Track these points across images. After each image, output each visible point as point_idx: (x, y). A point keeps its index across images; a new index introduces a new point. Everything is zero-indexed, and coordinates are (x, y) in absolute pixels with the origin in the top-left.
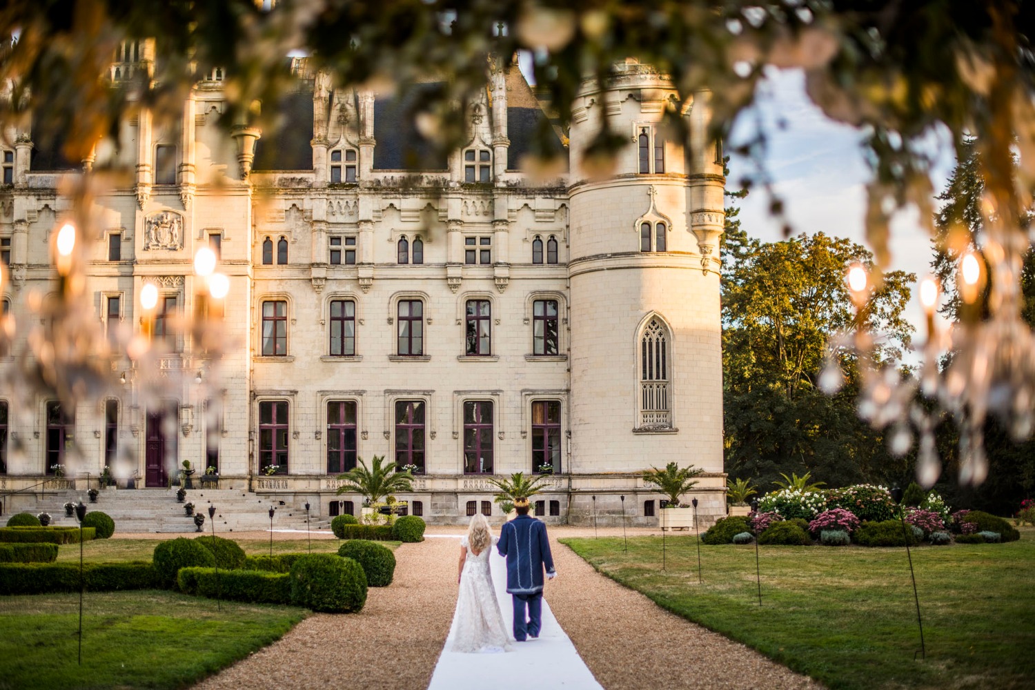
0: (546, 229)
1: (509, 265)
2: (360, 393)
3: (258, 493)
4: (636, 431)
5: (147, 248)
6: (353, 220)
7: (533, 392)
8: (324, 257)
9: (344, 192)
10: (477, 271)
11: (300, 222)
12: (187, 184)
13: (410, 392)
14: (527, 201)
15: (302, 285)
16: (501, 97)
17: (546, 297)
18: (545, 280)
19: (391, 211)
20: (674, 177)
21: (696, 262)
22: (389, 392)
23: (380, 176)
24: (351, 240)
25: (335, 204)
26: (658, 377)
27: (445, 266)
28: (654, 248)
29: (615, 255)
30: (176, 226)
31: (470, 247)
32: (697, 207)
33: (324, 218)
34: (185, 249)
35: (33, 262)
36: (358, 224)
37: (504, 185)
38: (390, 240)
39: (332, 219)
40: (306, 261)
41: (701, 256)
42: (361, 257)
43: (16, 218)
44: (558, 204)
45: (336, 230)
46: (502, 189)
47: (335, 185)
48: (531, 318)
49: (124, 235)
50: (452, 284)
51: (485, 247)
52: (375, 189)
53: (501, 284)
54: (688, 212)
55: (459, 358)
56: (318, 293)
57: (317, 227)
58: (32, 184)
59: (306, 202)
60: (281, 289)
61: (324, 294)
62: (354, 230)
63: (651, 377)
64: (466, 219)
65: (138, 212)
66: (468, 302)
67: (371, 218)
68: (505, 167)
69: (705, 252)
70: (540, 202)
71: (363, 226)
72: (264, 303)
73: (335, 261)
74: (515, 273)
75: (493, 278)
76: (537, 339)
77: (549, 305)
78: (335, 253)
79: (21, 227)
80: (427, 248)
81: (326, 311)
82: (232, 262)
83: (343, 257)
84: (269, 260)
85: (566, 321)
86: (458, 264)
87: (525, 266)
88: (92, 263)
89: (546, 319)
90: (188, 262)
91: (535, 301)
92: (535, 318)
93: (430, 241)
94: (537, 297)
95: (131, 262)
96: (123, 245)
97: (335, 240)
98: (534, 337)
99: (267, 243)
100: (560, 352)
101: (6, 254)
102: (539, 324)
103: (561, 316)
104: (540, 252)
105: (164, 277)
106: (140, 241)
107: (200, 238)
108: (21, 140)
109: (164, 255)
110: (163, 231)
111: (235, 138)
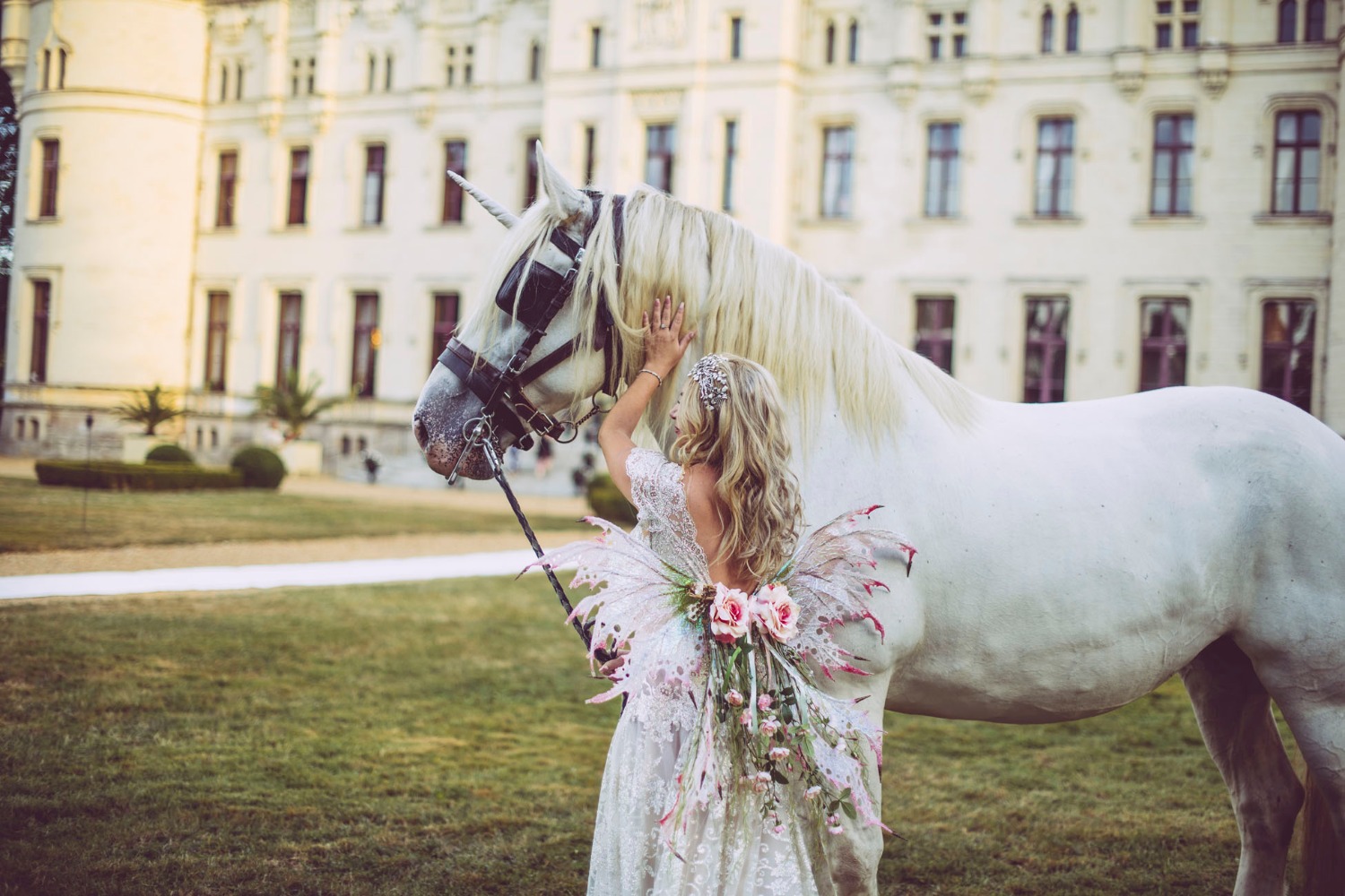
1: (1229, 49)
2: (962, 281)
5: (637, 46)
7: (1264, 283)
8: (920, 50)
10: (1175, 61)
13: (1045, 280)
15: (880, 96)
17: (1299, 104)
18: (1293, 73)
22: (1012, 280)
24: (960, 17)
27: (1111, 56)
30: (678, 6)
31: (1164, 18)
34: (690, 45)
35: (500, 78)
38: (1024, 14)
40: (884, 56)
42: (972, 46)
43: (477, 13)
45: (937, 3)
48: (1269, 144)
49: (607, 28)
50: (1129, 87)
51: (1191, 16)
53: (1216, 85)
55: (1136, 222)
56: (904, 109)
60: (846, 106)
66: (1158, 117)
72: (826, 131)
73: (935, 54)
74: (1241, 62)
75: (1200, 73)
76: (1280, 187)
77: (1308, 120)
78: (935, 41)
79: (486, 27)
80: (1086, 25)
81: (917, 141)
82: (761, 63)
83: (947, 47)
84: (830, 58)
85: (1333, 149)
86: (1141, 50)
87: (1262, 48)
88: (564, 74)
89: (1299, 146)
90: (692, 65)
91: (1280, 115)
92: (1279, 145)
93: (1092, 11)
94: (1283, 105)
95: (616, 70)
96: (607, 44)
97: (936, 19)
98: (1275, 179)
99: (831, 31)
100: (1322, 207)
101: (468, 69)
102: (1287, 157)
103: (1325, 140)
104: (1293, 22)
105: (657, 90)
106: (629, 35)
107: (715, 26)
109: (659, 55)
110: (662, 19)
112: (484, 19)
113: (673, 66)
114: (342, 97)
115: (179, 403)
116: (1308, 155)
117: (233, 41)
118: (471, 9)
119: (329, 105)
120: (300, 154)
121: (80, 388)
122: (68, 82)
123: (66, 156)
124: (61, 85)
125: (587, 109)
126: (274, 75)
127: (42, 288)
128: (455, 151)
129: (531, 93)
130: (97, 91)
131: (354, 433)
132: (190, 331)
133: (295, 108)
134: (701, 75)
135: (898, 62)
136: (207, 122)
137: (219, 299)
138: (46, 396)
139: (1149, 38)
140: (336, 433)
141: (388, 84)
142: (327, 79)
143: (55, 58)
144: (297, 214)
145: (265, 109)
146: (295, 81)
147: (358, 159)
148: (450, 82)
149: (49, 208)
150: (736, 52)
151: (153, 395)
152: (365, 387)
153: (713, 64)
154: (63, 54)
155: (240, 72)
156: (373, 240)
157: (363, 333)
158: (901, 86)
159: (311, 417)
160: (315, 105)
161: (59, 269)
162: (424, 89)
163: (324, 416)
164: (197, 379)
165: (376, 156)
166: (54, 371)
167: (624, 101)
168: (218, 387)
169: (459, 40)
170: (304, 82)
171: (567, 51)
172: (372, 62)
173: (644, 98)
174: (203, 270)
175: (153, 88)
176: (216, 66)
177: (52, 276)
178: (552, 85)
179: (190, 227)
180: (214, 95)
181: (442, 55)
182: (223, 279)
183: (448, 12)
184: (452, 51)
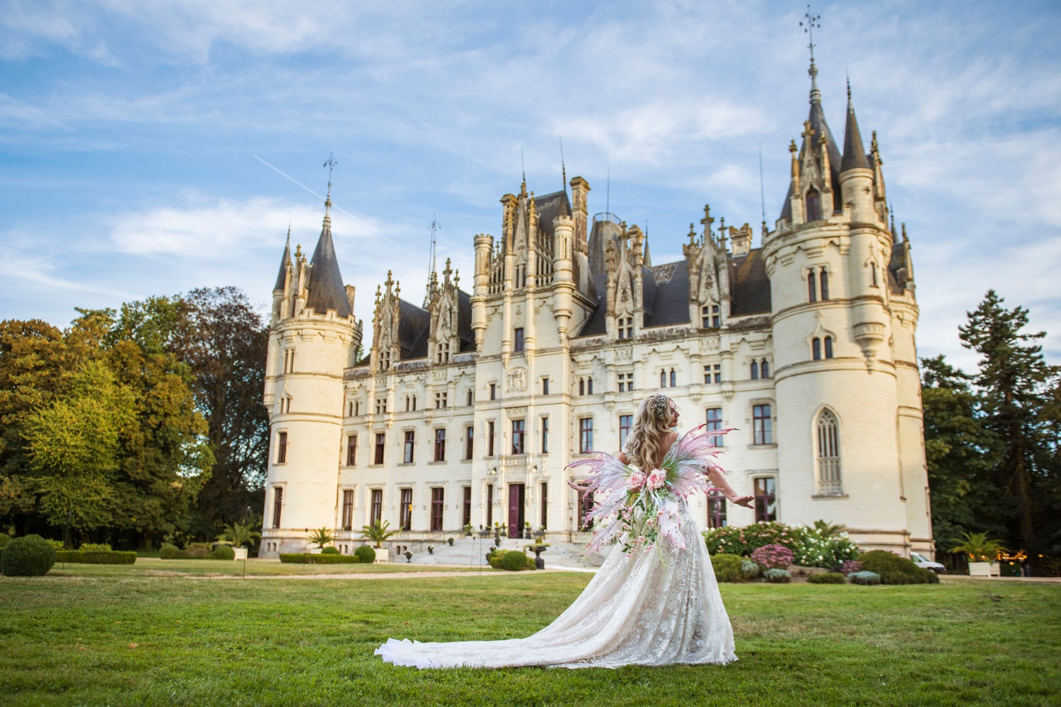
0: (759, 355)
1: (733, 382)
3: (575, 544)
4: (815, 497)
5: (508, 391)
6: (630, 362)
7: (753, 472)
8: (616, 389)
9: (624, 345)
10: (712, 388)
11: (600, 367)
12: (528, 350)
14: (743, 336)
15: (601, 406)
16: (724, 268)
17: (761, 402)
18: (758, 390)
19: (654, 354)
20: (836, 301)
21: (863, 366)
23: (646, 331)
24: (630, 376)
25: (619, 353)
26: (831, 455)
27: (688, 387)
28: (823, 356)
29: (794, 365)
30: (523, 376)
31: (707, 372)
32: (858, 321)
33: (613, 363)
34: (528, 390)
35: (457, 405)
36: (633, 364)
37: (727, 327)
38: (654, 373)
39: (618, 363)
40: (603, 392)
41: (865, 359)
42: (636, 386)
43: (448, 381)
44: (766, 336)
45: (621, 370)
46: (726, 330)
47: (621, 341)
48: (751, 418)
49: (497, 384)
50: (696, 398)
51: (717, 371)
52: (642, 340)
53: (729, 396)
54: (851, 326)
56: (611, 411)
57: (609, 368)
58: (457, 360)
59: (602, 354)
60: (589, 411)
61: (614, 412)
62: (631, 368)
63: (826, 455)
64: (703, 353)
65: (504, 371)
66: (707, 410)
67: (641, 360)
68: (728, 314)
69: (869, 356)
70: (753, 336)
71: (637, 365)
72: (581, 421)
73: (621, 390)
74: (738, 387)
75: (722, 392)
76: (757, 434)
77: (765, 408)
78: (621, 384)
79: (451, 386)
80: (678, 376)
81: (616, 423)
82: (555, 396)
83: (626, 387)
84: (582, 393)
85: (775, 418)
86: (699, 384)
87: (745, 381)
88: (481, 402)
89: (763, 418)
90: (530, 397)
91: (754, 406)
92: (755, 418)
93: (680, 371)
94: (755, 403)
95: (501, 400)
96: (497, 390)
97: (621, 376)
98: (754, 432)
99: (582, 382)
100: (773, 442)
101: (445, 402)
102: (758, 422)
103: (772, 415)
104: (756, 371)
105: (517, 407)
106: (505, 387)
107: (537, 383)
108: (453, 336)
109: (517, 394)
110: (517, 380)
111: (556, 317)
112: (451, 382)
113: (522, 398)
114: (395, 414)
115: (332, 535)
116: (766, 421)
117: (354, 393)
118: (446, 379)
119: (391, 417)
120: (380, 436)
121: (293, 530)
122: (290, 411)
123: (289, 439)
124: (288, 411)
125: (490, 415)
126: (371, 406)
127: (279, 491)
128: (440, 432)
129: (469, 410)
130: (302, 414)
131: (402, 545)
132: (337, 507)
133: (378, 418)
134: (533, 401)
135: (608, 393)
136: (344, 425)
137: (349, 493)
138: (280, 534)
139: (702, 380)
140: (395, 545)
141: (414, 409)
142: (391, 407)
143: (285, 401)
144: (379, 459)
145: (366, 419)
146: (379, 408)
147: (403, 436)
148: (438, 407)
149: (282, 459)
150: (546, 392)
151: (322, 532)
152: (406, 526)
153: (537, 397)
154: (289, 400)
155: (357, 405)
156: (409, 468)
157: (405, 505)
158: (608, 402)
159: (383, 539)
160: (386, 417)
161: (286, 483)
162: (427, 410)
163: (390, 538)
164: (339, 526)
165: (410, 436)
166: (282, 525)
167: (504, 411)
168: (349, 529)
169: (441, 390)
170: (382, 408)
171: (482, 394)
172: (408, 400)
173: (511, 411)
174: (342, 482)
175: (323, 412)
176: (348, 403)
177: (283, 486)
178: (477, 407)
179: (337, 465)
180: (347, 414)
181: (435, 397)
182: (350, 485)
183: (437, 380)
184: (438, 395)
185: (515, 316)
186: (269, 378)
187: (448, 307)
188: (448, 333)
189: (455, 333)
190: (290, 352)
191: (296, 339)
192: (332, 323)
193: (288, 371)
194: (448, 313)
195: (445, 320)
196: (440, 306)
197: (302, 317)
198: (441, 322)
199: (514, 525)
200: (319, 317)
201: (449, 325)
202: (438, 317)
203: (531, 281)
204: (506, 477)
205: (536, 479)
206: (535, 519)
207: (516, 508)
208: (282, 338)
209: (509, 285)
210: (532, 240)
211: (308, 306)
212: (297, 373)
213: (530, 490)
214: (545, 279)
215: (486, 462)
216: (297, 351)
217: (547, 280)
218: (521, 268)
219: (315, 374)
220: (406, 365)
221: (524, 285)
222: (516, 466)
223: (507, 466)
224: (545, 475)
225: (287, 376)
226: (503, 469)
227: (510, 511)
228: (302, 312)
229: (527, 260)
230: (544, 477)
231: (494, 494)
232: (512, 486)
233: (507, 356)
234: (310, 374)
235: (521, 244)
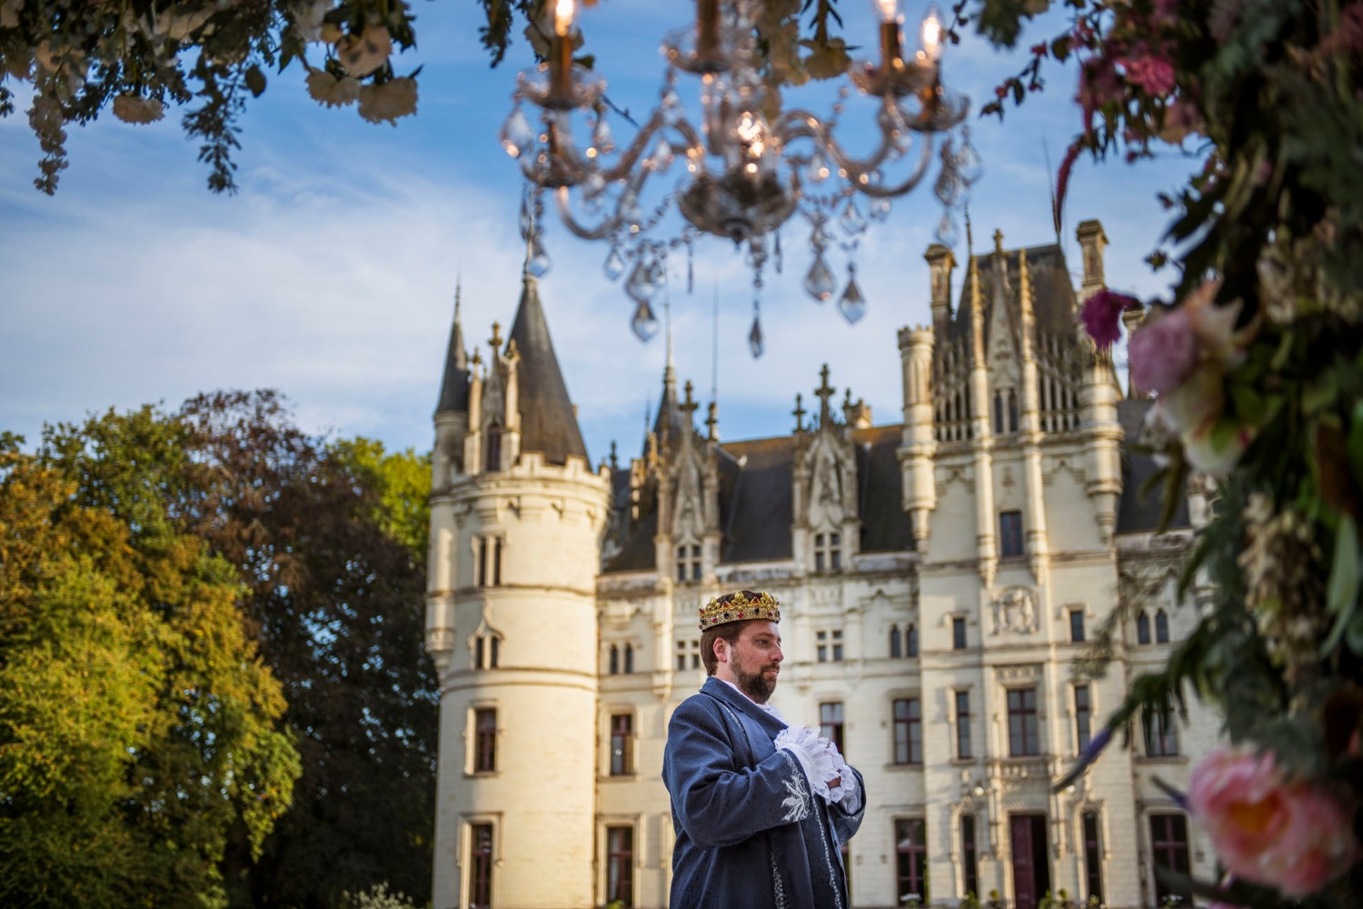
5: (996, 633)
12: (1036, 555)
30: (1028, 604)
34: (1042, 632)
35: (868, 656)
43: (845, 607)
49: (970, 618)
58: (863, 567)
65: (982, 592)
79: (853, 617)
84: (1143, 639)
88: (935, 653)
90: (1046, 646)
95: (980, 650)
96: (968, 630)
99: (1142, 619)
101: (838, 649)
105: (1018, 665)
106: (988, 624)
107: (1058, 617)
108: (846, 520)
109: (1015, 639)
110: (1014, 611)
111: (1092, 496)
112: (852, 611)
113: (1030, 647)
117: (622, 626)
122: (501, 662)
123: (503, 721)
124: (494, 664)
125: (956, 678)
126: (663, 655)
127: (484, 833)
128: (830, 709)
129: (896, 666)
130: (526, 669)
132: (596, 860)
134: (1052, 654)
136: (601, 690)
137: (620, 833)
143: (487, 644)
145: (658, 680)
146: (681, 658)
148: (823, 659)
149: (484, 763)
150: (1078, 637)
153: (1060, 645)
154: (495, 642)
155: (629, 650)
161: (500, 814)
162: (803, 664)
164: (602, 901)
166: (497, 902)
167: (990, 674)
169: (828, 626)
170: (690, 659)
171: (935, 636)
173: (1007, 673)
174: (606, 809)
175: (566, 666)
176: (606, 646)
177: (494, 819)
178: (926, 662)
179: (591, 775)
180: (605, 669)
181: (814, 638)
182: (624, 816)
183: (817, 605)
184: (821, 635)
185: (1001, 490)
186: (437, 594)
187: (832, 460)
188: (837, 514)
189: (853, 513)
190: (491, 543)
191: (504, 516)
192: (578, 483)
193: (490, 580)
194: (833, 475)
195: (826, 485)
196: (814, 459)
197: (520, 472)
198: (818, 489)
199: (1025, 896)
200: (552, 472)
201: (836, 496)
202: (811, 479)
203: (1032, 421)
204: (1005, 801)
205: (1071, 805)
206: (1077, 884)
207: (1028, 862)
208: (470, 510)
209: (984, 427)
210: (1027, 344)
211: (525, 447)
212: (511, 586)
213: (1062, 827)
214: (1060, 419)
215: (957, 770)
216: (509, 540)
217: (1065, 423)
218: (1005, 395)
219: (548, 589)
220: (745, 573)
221: (1014, 427)
222: (1025, 779)
223: (1006, 781)
224: (1092, 797)
225: (489, 593)
226: (997, 784)
227: (1017, 870)
228: (518, 461)
229: (1021, 382)
230: (1088, 802)
231: (978, 834)
232: (1015, 819)
233: (990, 566)
234: (539, 587)
235: (1003, 348)
